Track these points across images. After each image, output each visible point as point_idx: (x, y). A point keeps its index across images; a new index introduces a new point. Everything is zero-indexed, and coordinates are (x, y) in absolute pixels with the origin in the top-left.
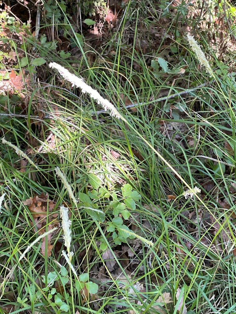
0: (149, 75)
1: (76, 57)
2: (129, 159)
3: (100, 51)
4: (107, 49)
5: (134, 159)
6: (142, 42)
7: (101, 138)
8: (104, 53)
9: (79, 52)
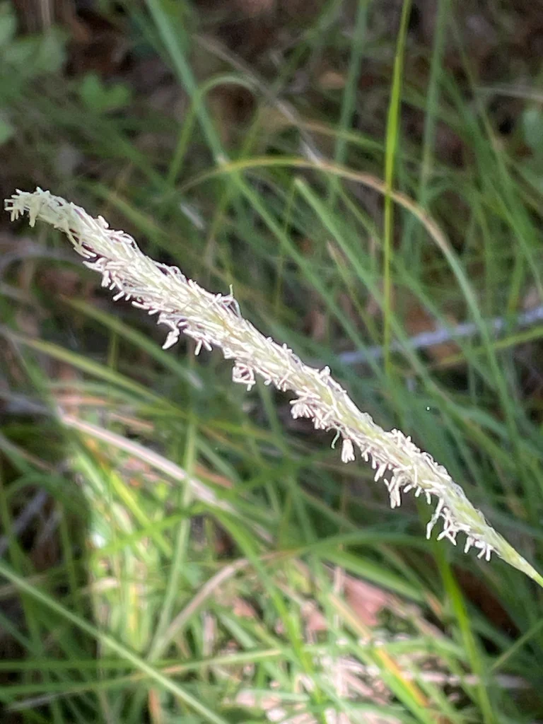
0: (507, 181)
1: (157, 101)
2: (442, 625)
3: (269, 74)
4: (302, 63)
5: (467, 626)
6: (464, 27)
7: (295, 520)
8: (290, 81)
9: (170, 79)
